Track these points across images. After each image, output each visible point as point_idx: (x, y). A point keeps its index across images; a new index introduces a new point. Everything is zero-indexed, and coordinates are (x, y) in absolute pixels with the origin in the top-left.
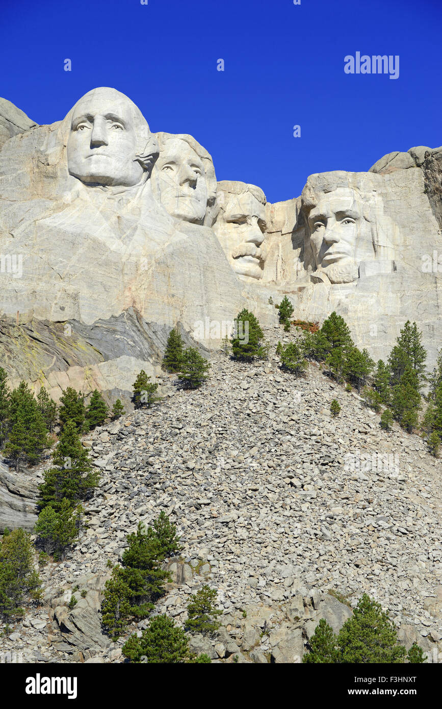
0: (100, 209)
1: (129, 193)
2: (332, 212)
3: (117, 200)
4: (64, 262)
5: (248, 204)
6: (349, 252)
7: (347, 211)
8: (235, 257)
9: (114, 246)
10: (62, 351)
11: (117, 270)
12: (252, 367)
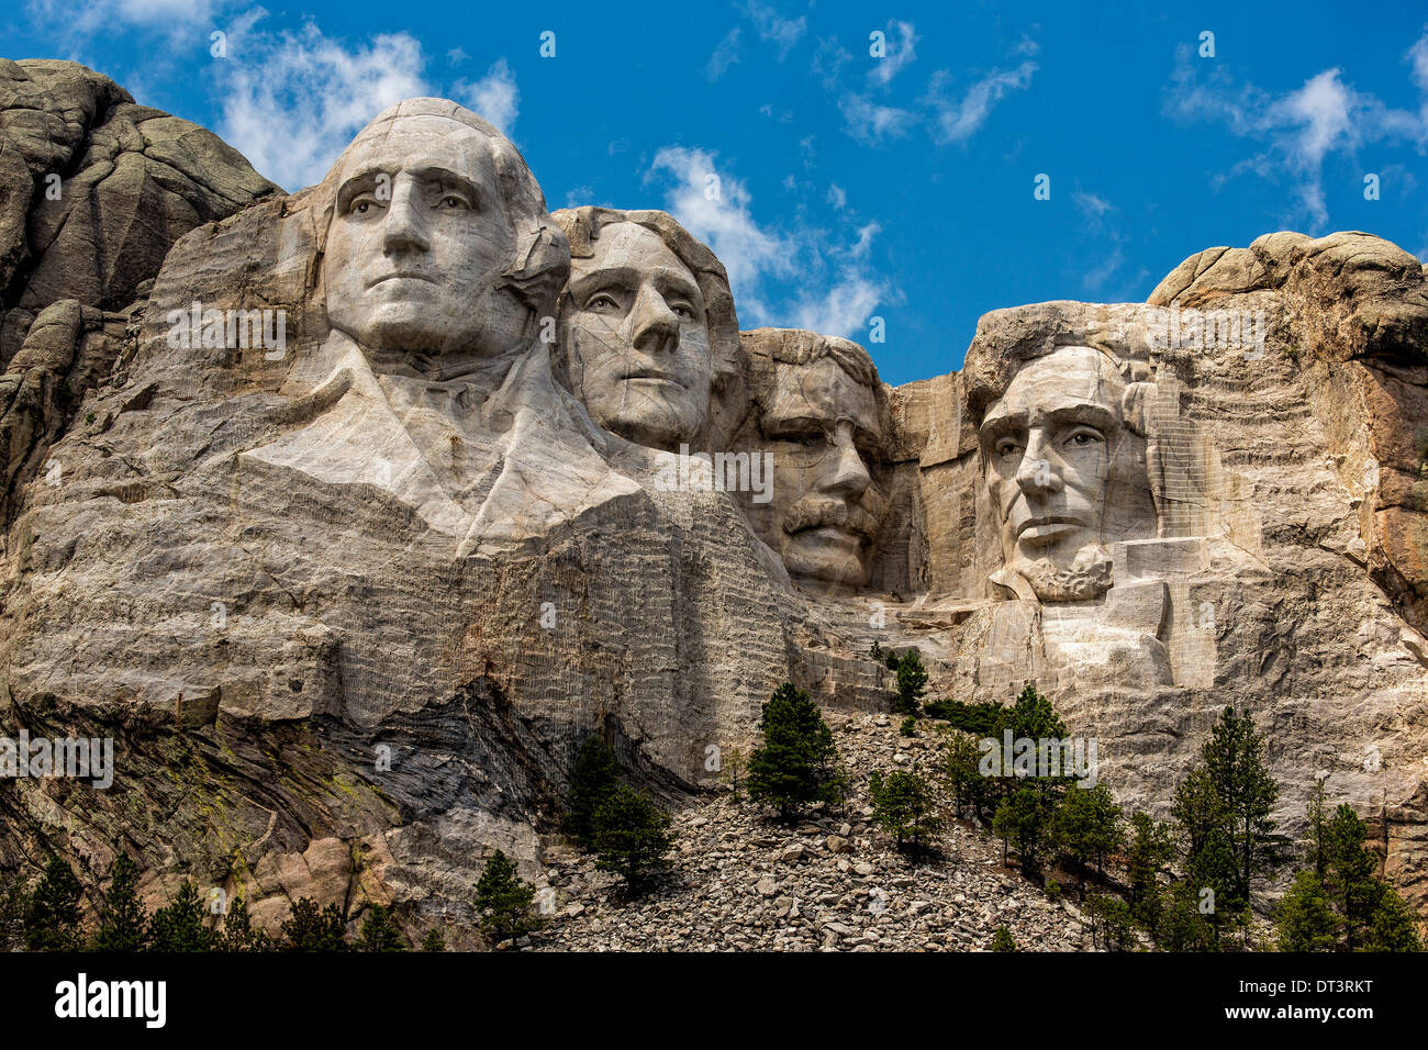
0: (407, 419)
1: (488, 374)
2: (1040, 410)
3: (453, 393)
4: (304, 561)
5: (827, 390)
6: (1085, 514)
7: (1080, 408)
8: (791, 530)
9: (439, 517)
10: (293, 796)
11: (446, 581)
12: (796, 835)
